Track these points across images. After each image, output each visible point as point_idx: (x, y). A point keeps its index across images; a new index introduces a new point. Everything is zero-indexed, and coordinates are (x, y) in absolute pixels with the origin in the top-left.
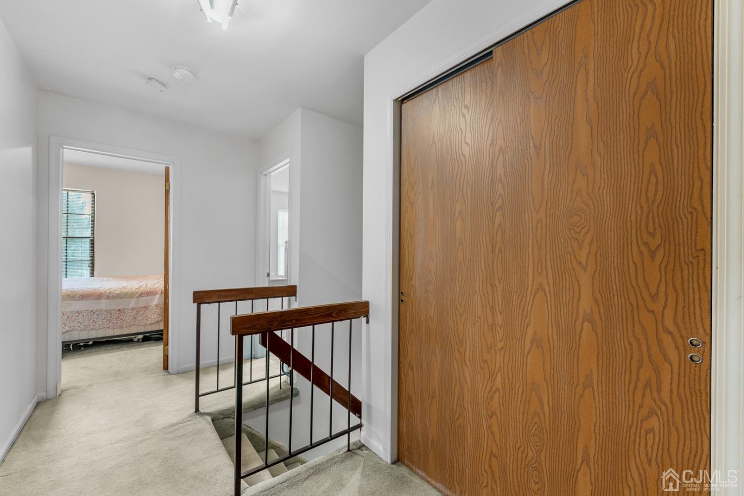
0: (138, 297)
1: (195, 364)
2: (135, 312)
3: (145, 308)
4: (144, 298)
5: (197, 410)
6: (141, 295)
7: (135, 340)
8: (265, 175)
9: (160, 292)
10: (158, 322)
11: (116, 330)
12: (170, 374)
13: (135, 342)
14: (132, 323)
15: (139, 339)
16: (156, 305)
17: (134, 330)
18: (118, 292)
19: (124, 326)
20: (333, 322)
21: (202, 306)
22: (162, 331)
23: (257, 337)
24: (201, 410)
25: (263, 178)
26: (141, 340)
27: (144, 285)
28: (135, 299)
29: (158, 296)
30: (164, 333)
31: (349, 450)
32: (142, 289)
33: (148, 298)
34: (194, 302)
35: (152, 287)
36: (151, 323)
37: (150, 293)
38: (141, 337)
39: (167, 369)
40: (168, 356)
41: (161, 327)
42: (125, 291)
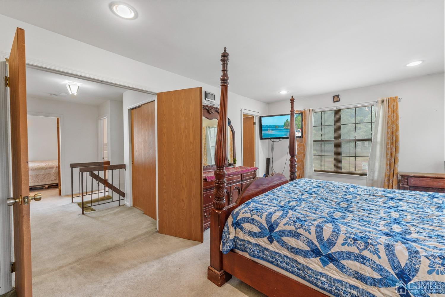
0: (45, 169)
1: (71, 193)
2: (44, 176)
3: (49, 174)
4: (48, 170)
5: (72, 202)
6: (47, 168)
7: (44, 188)
8: (101, 120)
9: (56, 167)
10: (55, 180)
11: (35, 183)
12: (62, 196)
13: (44, 189)
14: (43, 180)
15: (46, 187)
16: (54, 173)
17: (44, 183)
18: (36, 167)
19: (39, 182)
20: (112, 170)
21: (73, 168)
22: (58, 183)
23: (88, 173)
24: (74, 201)
25: (99, 121)
26: (47, 188)
27: (48, 165)
28: (44, 170)
29: (54, 169)
30: (59, 184)
31: (120, 205)
32: (47, 166)
33: (50, 170)
34: (70, 167)
35: (51, 165)
36: (52, 180)
37: (51, 168)
38: (47, 186)
39: (61, 195)
40: (60, 190)
41: (57, 181)
42: (39, 167)
